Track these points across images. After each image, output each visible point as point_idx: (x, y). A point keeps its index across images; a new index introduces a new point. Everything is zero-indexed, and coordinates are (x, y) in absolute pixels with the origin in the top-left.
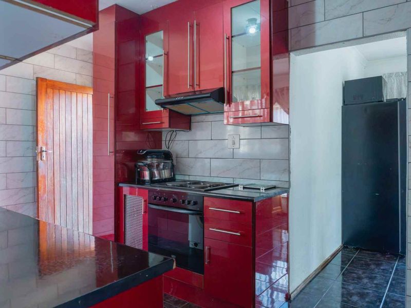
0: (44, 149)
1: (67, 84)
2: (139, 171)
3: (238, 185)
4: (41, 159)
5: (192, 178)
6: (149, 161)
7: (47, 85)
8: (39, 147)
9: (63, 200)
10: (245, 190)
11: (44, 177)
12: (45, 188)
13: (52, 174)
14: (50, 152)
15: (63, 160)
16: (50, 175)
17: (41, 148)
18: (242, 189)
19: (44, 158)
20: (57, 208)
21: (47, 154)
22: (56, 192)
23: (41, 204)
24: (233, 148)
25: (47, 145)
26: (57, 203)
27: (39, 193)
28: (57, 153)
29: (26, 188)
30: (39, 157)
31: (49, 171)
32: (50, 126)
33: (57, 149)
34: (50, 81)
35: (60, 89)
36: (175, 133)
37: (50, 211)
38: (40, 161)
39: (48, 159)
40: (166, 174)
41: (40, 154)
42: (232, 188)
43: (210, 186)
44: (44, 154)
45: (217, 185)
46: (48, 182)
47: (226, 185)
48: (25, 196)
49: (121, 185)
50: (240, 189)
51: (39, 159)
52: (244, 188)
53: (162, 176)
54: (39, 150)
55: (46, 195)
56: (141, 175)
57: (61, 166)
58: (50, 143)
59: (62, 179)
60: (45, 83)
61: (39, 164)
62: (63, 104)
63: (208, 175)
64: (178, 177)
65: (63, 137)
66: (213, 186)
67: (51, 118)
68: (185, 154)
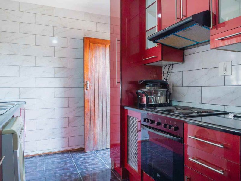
0: (88, 82)
1: (103, 40)
2: (140, 97)
3: (228, 113)
4: (86, 89)
5: (185, 105)
6: (147, 89)
7: (90, 41)
8: (85, 81)
9: (101, 116)
10: (236, 118)
11: (88, 101)
12: (89, 107)
13: (93, 99)
14: (92, 84)
15: (100, 90)
16: (92, 99)
17: (86, 82)
18: (232, 117)
19: (88, 89)
20: (97, 122)
21: (90, 86)
22: (96, 110)
23: (86, 118)
24: (224, 75)
25: (90, 80)
26: (97, 117)
27: (85, 110)
28: (96, 85)
29: (80, 107)
30: (85, 87)
31: (91, 97)
32: (92, 68)
33: (96, 82)
34: (92, 38)
35: (98, 43)
36: (171, 66)
37: (92, 122)
38: (85, 90)
39: (91, 89)
40: (161, 100)
41: (85, 86)
42: (223, 116)
43: (197, 113)
44: (88, 85)
45: (205, 112)
46: (91, 104)
47: (215, 112)
48: (79, 112)
49: (126, 108)
50: (230, 117)
51: (85, 89)
52: (235, 116)
53: (157, 101)
54: (85, 83)
55: (89, 112)
56: (141, 100)
57: (100, 94)
58: (92, 78)
59: (100, 103)
60: (88, 40)
61: (85, 92)
62: (100, 53)
63: (199, 102)
64: (174, 103)
65: (100, 75)
66: (201, 113)
67: (92, 62)
68: (179, 84)
